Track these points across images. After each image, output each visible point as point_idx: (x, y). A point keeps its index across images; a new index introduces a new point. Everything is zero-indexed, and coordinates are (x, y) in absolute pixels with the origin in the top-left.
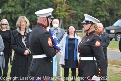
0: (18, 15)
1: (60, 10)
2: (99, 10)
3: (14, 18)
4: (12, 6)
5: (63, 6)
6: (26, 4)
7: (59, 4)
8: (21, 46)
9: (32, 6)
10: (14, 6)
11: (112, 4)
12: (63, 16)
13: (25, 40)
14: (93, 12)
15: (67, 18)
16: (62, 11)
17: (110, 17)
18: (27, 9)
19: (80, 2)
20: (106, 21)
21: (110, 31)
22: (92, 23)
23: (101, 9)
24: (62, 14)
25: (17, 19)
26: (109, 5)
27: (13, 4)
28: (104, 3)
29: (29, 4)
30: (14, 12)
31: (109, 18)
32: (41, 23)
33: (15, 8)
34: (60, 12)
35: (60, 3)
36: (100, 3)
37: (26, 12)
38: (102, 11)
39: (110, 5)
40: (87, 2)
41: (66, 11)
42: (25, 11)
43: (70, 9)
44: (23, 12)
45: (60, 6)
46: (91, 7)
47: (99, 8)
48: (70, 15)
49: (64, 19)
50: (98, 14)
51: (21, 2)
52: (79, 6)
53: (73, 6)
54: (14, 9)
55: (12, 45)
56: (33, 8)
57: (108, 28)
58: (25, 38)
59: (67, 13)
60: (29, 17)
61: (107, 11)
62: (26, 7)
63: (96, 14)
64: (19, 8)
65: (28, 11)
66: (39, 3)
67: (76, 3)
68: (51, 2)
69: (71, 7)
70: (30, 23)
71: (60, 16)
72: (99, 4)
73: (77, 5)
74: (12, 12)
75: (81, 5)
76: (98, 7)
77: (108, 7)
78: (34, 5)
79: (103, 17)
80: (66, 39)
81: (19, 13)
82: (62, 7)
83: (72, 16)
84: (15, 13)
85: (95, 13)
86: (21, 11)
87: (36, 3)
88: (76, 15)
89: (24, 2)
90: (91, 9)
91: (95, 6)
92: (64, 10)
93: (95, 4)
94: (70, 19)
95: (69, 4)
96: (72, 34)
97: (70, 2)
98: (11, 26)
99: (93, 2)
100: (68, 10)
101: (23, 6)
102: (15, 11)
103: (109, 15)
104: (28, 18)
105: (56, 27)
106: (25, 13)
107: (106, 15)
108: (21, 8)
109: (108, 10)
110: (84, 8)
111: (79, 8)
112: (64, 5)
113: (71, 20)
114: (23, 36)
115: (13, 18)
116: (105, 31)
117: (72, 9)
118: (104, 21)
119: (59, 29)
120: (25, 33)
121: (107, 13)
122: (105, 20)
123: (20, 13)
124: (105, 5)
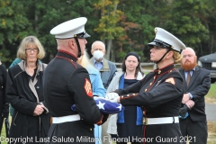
0: (20, 34)
1: (106, 22)
2: (187, 22)
3: (13, 41)
4: (8, 17)
5: (113, 14)
6: (37, 12)
7: (105, 11)
8: (27, 98)
9: (50, 15)
10: (13, 16)
11: (213, 8)
12: (113, 34)
13: (36, 86)
14: (175, 25)
15: (122, 37)
16: (111, 25)
17: (210, 34)
18: (39, 22)
19: (147, 6)
20: (203, 43)
21: (211, 64)
22: (169, 48)
23: (192, 18)
24: (111, 30)
25: (18, 43)
26: (207, 11)
27: (10, 12)
28: (197, 7)
29: (42, 12)
30: (12, 28)
31: (208, 37)
32: (65, 50)
33: (13, 19)
34: (106, 28)
35: (106, 8)
36: (190, 6)
37: (37, 29)
38: (194, 23)
39: (210, 10)
40: (162, 5)
41: (119, 24)
42: (34, 26)
43: (127, 20)
44: (31, 28)
45: (106, 14)
46: (170, 16)
47: (188, 18)
48: (127, 32)
49: (115, 40)
50: (186, 29)
51: (27, 8)
52: (146, 13)
53: (133, 14)
54: (12, 23)
55: (9, 97)
56: (51, 19)
57: (206, 58)
58: (36, 81)
59: (121, 29)
60: (44, 38)
61: (203, 23)
62: (36, 18)
63: (182, 30)
64: (22, 20)
65: (41, 25)
66: (63, 9)
67: (139, 8)
68: (89, 8)
69: (129, 15)
70: (46, 51)
71: (107, 34)
72: (186, 8)
73: (141, 12)
74: (9, 29)
75: (149, 11)
76: (185, 15)
77: (206, 15)
78: (54, 13)
79: (196, 34)
80: (120, 82)
81: (22, 30)
82: (110, 16)
83: (131, 34)
84: (15, 32)
85: (179, 27)
86: (27, 27)
87: (57, 9)
88: (141, 32)
89: (33, 8)
90: (172, 18)
91: (178, 13)
92: (115, 22)
93: (179, 9)
94: (127, 40)
95: (126, 10)
96: (131, 71)
97: (128, 5)
98: (7, 57)
99: (175, 6)
100: (123, 23)
101: (31, 16)
102: (15, 26)
103: (208, 31)
104: (40, 40)
105: (98, 58)
106: (34, 30)
107: (201, 31)
108: (26, 19)
109: (207, 22)
110: (156, 18)
111: (146, 19)
112: (116, 13)
113: (131, 43)
114: (33, 78)
115: (10, 41)
116: (200, 64)
117: (131, 21)
118: (197, 43)
119: (106, 62)
120: (36, 70)
121: (204, 27)
122: (199, 41)
123: (26, 29)
124: (199, 11)
